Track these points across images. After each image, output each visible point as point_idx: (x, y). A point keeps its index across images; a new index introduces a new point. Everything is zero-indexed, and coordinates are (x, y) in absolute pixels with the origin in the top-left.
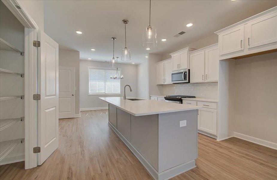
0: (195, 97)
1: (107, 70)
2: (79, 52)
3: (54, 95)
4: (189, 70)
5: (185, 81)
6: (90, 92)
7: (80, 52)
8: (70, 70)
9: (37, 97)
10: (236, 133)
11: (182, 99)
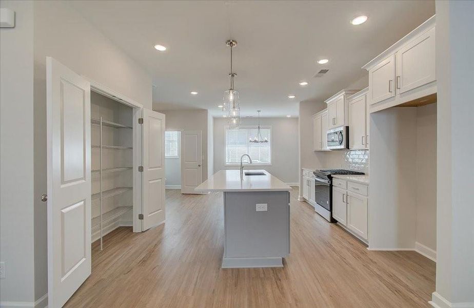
0: (363, 174)
1: (251, 128)
2: (207, 110)
3: (160, 167)
4: (347, 128)
5: (339, 147)
6: (227, 161)
7: (209, 111)
8: (197, 134)
9: (141, 169)
10: (419, 244)
11: (332, 176)
